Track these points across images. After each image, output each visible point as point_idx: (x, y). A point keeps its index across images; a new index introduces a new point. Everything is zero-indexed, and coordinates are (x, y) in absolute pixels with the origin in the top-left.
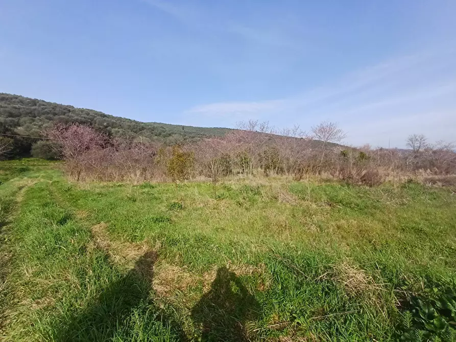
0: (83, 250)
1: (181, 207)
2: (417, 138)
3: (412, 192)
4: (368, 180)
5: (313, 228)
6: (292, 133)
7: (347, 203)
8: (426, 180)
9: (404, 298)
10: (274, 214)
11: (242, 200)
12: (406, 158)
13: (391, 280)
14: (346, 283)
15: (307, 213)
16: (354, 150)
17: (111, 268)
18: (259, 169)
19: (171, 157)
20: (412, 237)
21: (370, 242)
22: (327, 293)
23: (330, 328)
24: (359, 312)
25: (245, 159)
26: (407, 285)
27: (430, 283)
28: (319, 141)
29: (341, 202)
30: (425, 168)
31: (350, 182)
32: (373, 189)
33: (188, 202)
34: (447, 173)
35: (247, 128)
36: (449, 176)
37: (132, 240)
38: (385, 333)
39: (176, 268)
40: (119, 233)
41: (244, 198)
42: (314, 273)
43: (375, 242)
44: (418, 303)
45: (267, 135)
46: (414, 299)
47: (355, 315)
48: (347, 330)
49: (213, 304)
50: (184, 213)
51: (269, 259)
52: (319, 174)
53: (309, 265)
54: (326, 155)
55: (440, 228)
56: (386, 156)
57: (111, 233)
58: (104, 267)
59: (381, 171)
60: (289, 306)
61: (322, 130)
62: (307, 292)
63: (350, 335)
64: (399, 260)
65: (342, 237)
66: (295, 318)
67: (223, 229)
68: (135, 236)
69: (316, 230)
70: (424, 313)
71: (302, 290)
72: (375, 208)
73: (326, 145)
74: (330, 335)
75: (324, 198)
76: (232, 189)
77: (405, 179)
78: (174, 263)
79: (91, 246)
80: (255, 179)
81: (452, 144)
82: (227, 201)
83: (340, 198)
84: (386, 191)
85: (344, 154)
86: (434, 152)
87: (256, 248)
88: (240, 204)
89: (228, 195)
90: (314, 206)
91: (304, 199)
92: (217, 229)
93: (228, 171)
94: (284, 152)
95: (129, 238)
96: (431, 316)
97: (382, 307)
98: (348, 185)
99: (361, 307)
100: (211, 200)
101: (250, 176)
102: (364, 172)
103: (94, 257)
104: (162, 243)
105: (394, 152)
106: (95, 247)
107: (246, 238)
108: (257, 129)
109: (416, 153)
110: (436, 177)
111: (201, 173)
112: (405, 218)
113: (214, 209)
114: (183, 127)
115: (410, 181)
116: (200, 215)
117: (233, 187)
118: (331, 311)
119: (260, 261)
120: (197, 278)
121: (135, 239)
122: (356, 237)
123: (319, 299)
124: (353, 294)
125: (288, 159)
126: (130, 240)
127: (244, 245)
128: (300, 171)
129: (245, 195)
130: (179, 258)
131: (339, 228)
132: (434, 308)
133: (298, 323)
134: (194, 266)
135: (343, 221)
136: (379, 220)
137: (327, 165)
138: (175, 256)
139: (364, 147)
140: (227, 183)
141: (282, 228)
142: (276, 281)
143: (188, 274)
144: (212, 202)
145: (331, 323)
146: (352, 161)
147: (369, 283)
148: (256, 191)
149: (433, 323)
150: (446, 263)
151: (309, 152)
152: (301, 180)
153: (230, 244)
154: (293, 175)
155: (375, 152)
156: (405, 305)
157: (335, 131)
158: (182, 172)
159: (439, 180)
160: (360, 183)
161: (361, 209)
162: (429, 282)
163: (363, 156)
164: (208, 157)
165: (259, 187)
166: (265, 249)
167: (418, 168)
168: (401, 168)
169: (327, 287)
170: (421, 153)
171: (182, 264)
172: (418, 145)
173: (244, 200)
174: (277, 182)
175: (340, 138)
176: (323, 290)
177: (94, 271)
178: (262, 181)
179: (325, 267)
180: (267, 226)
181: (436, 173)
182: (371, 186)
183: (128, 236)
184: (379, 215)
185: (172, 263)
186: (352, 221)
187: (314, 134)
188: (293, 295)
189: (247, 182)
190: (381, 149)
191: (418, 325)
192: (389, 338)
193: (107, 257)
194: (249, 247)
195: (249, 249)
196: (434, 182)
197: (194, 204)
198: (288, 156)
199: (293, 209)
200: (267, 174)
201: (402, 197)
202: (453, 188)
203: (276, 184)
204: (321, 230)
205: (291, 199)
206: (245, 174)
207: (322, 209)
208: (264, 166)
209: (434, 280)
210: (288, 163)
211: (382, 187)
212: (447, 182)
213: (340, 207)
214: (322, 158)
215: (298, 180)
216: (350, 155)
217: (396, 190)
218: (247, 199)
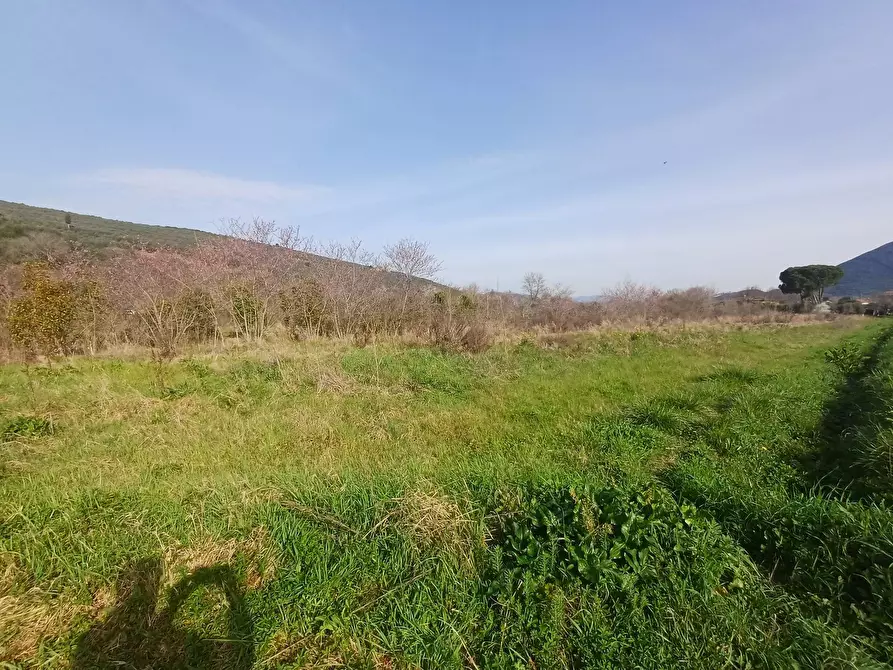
1: (44, 429)
3: (526, 359)
4: (472, 342)
5: (380, 434)
6: (348, 254)
7: (439, 384)
8: (543, 339)
9: (498, 526)
10: (304, 418)
11: (233, 395)
12: (522, 308)
13: (484, 502)
14: (416, 526)
15: (371, 407)
16: (455, 292)
18: (280, 325)
19: (20, 294)
20: (521, 426)
22: (386, 553)
23: (387, 618)
24: (434, 571)
25: (247, 303)
26: (502, 504)
27: (531, 493)
28: (399, 275)
29: (430, 382)
30: (542, 322)
31: (446, 347)
32: (478, 357)
33: (71, 413)
34: (565, 329)
35: (247, 234)
38: (470, 593)
41: (239, 390)
42: (367, 521)
43: (474, 443)
44: (512, 527)
45: (298, 254)
46: (509, 522)
47: (427, 578)
48: (413, 610)
49: (121, 663)
50: (55, 443)
52: (400, 333)
53: (359, 508)
54: (410, 300)
56: (499, 304)
59: (490, 328)
60: (313, 602)
61: (402, 254)
62: (351, 561)
63: (417, 617)
64: (498, 468)
66: (321, 623)
67: (177, 468)
69: (384, 438)
70: (518, 541)
71: (342, 560)
72: (479, 387)
73: (409, 282)
74: (386, 630)
75: (405, 376)
76: (212, 371)
77: (518, 338)
80: (271, 345)
82: (197, 399)
83: (429, 374)
84: (496, 359)
85: (439, 299)
86: (553, 300)
88: (228, 403)
89: (198, 384)
90: (385, 393)
91: (368, 381)
92: (157, 472)
93: (203, 331)
94: (334, 292)
96: (525, 543)
97: (467, 551)
98: (444, 351)
99: (437, 561)
100: (146, 401)
101: (260, 341)
102: (467, 329)
105: (507, 298)
108: (274, 239)
110: (554, 335)
111: (126, 336)
112: (515, 400)
113: (154, 422)
114: (69, 217)
115: (525, 342)
116: (111, 442)
117: (214, 365)
118: (391, 585)
120: (76, 609)
122: (449, 440)
123: (372, 567)
124: (428, 543)
125: (342, 306)
128: (364, 329)
129: (243, 382)
131: (423, 427)
132: (529, 527)
133: (328, 632)
135: (431, 416)
137: (412, 318)
139: (470, 289)
140: (199, 358)
141: (319, 442)
142: (288, 558)
143: (44, 609)
144: (151, 405)
145: (389, 607)
146: (451, 311)
147: (453, 516)
148: (271, 371)
149: (526, 553)
150: (553, 457)
151: (382, 292)
152: (367, 346)
154: (352, 337)
155: (483, 298)
156: (499, 538)
157: (425, 256)
158: (62, 333)
159: (556, 340)
160: (461, 348)
161: (458, 391)
162: (529, 491)
163: (467, 302)
164: (148, 299)
165: (275, 363)
166: (275, 494)
167: (535, 323)
168: (516, 322)
169: (387, 542)
170: (539, 301)
173: (238, 395)
174: (316, 351)
175: (432, 271)
176: (382, 546)
178: (283, 349)
179: (387, 506)
180: (288, 447)
181: (553, 330)
182: (474, 352)
184: (483, 399)
186: (443, 413)
187: (389, 260)
188: (322, 578)
189: (251, 354)
190: (492, 293)
191: (508, 562)
192: (474, 599)
195: (234, 503)
196: (550, 342)
197: (93, 417)
198: (342, 300)
199: (347, 403)
200: (297, 337)
201: (513, 367)
202: (567, 350)
203: (315, 356)
204: (394, 435)
205: (342, 384)
206: (248, 337)
207: (399, 398)
208: (291, 320)
209: (536, 487)
210: (342, 314)
211: (490, 353)
212: (563, 342)
213: (428, 390)
214: (402, 305)
215: (359, 345)
216: (449, 301)
217: (507, 357)
218: (247, 392)
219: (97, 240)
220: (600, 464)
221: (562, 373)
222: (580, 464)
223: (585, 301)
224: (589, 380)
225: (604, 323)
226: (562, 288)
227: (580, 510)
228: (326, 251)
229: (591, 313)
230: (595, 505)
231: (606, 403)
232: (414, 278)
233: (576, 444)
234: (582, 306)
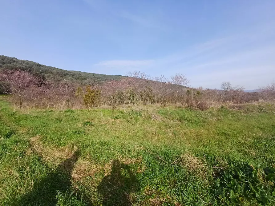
0: (23, 154)
1: (91, 124)
2: (226, 83)
3: (223, 113)
4: (201, 107)
5: (171, 134)
6: (160, 79)
7: (190, 120)
8: (230, 106)
9: (217, 171)
10: (148, 127)
11: (130, 119)
12: (221, 95)
13: (211, 162)
14: (187, 165)
15: (168, 126)
16: (194, 90)
17: (43, 165)
18: (141, 100)
19: (86, 93)
20: (222, 138)
21: (201, 141)
22: (177, 172)
23: (178, 191)
24: (194, 181)
25: (132, 94)
26: (218, 164)
28: (175, 85)
29: (186, 119)
30: (230, 100)
32: (203, 112)
33: (96, 121)
34: (240, 103)
35: (133, 76)
36: (241, 104)
37: (58, 146)
38: (207, 191)
39: (87, 162)
40: (49, 142)
41: (131, 118)
42: (170, 160)
43: (204, 141)
44: (223, 173)
45: (145, 80)
46: (222, 171)
47: (192, 182)
48: (187, 191)
49: (110, 183)
50: (93, 128)
51: (145, 153)
52: (175, 103)
53: (167, 156)
54: (179, 93)
55: (236, 132)
56: (211, 93)
57: (43, 142)
58: (38, 164)
59: (208, 102)
60: (156, 181)
61: (177, 78)
62: (166, 172)
63: (188, 194)
64: (215, 151)
65: (187, 139)
66: (159, 187)
67: (118, 137)
68: (60, 143)
69: (172, 136)
70: (226, 178)
71: (163, 170)
72: (204, 122)
73: (179, 87)
74: (178, 195)
75: (178, 117)
76: (124, 113)
77: (220, 106)
78: (86, 159)
79: (29, 151)
80: (138, 106)
81: (243, 87)
82: (121, 119)
83: (186, 117)
84: (210, 113)
85: (188, 92)
86: (235, 92)
87: (137, 147)
88: (128, 122)
89: (121, 116)
90: (172, 122)
91: (166, 118)
92: (114, 137)
93: (122, 102)
94: (155, 91)
95: (56, 145)
96: (229, 180)
97: (206, 177)
98: (191, 109)
99: (195, 178)
100: (110, 119)
101: (135, 105)
102: (199, 102)
103: (31, 158)
104: (78, 147)
105: (214, 91)
106: (32, 151)
107: (132, 142)
108: (140, 76)
109: (226, 92)
110: (235, 105)
111: (105, 103)
112: (219, 128)
113: (113, 125)
114: (94, 74)
115: (222, 107)
116: (104, 129)
117: (125, 111)
118: (179, 182)
119: (139, 155)
120: (101, 167)
121: (60, 145)
122: (194, 139)
123: (172, 175)
124: (191, 171)
125: (158, 95)
126: (57, 146)
127: (130, 146)
128: (164, 102)
129: (132, 116)
130: (89, 156)
131: (185, 134)
132: (231, 175)
133: (160, 190)
134: (99, 160)
135: (187, 130)
136: (206, 129)
137: (180, 98)
138: (86, 155)
139: (200, 89)
140: (121, 109)
141: (153, 135)
142: (148, 166)
143: (95, 166)
144: (112, 120)
145: (179, 188)
146: (193, 96)
147: (200, 164)
148: (139, 113)
149: (230, 183)
150: (238, 151)
151: (169, 90)
152: (165, 107)
153: (122, 146)
154: (161, 104)
155: (205, 91)
156: (217, 175)
157: (184, 79)
158: (93, 102)
159: (236, 107)
160: (197, 108)
161: (197, 123)
162: (229, 161)
163: (199, 93)
164: (110, 94)
165: (140, 111)
166: (143, 148)
167: (226, 100)
168: (218, 100)
169: (177, 168)
170: (228, 92)
171: (91, 159)
172: (227, 88)
174: (151, 108)
175: (186, 83)
176: (175, 170)
177: (30, 168)
178: (142, 107)
179: (176, 157)
180: (145, 135)
181: (235, 103)
182: (202, 110)
183: (55, 143)
184: (206, 126)
185: (84, 159)
186: (192, 130)
187: (173, 80)
188: (158, 174)
189: (133, 108)
190: (208, 90)
191: (223, 185)
192: (209, 194)
193: (40, 158)
194: (134, 147)
195: (133, 149)
196: (234, 107)
197: (100, 122)
198: (158, 93)
199: (160, 124)
200: (145, 104)
201: (218, 116)
202: (243, 111)
203: (150, 110)
204: (175, 136)
205: (159, 118)
206: (132, 104)
207: (176, 124)
208: (143, 99)
209: (232, 160)
210: (157, 97)
211: (208, 110)
212: (240, 108)
213: (186, 122)
214: (176, 94)
215: (163, 107)
216: (192, 93)
217: (215, 112)
218: (133, 119)
219: (99, 80)
220: (262, 157)
221: (240, 120)
222: (251, 155)
223: (250, 92)
224: (253, 122)
225: (260, 100)
226: (239, 87)
227: (256, 173)
228: (154, 79)
229: (254, 96)
230: (263, 172)
231: (263, 133)
232: (181, 86)
233: (249, 147)
234: (248, 94)
